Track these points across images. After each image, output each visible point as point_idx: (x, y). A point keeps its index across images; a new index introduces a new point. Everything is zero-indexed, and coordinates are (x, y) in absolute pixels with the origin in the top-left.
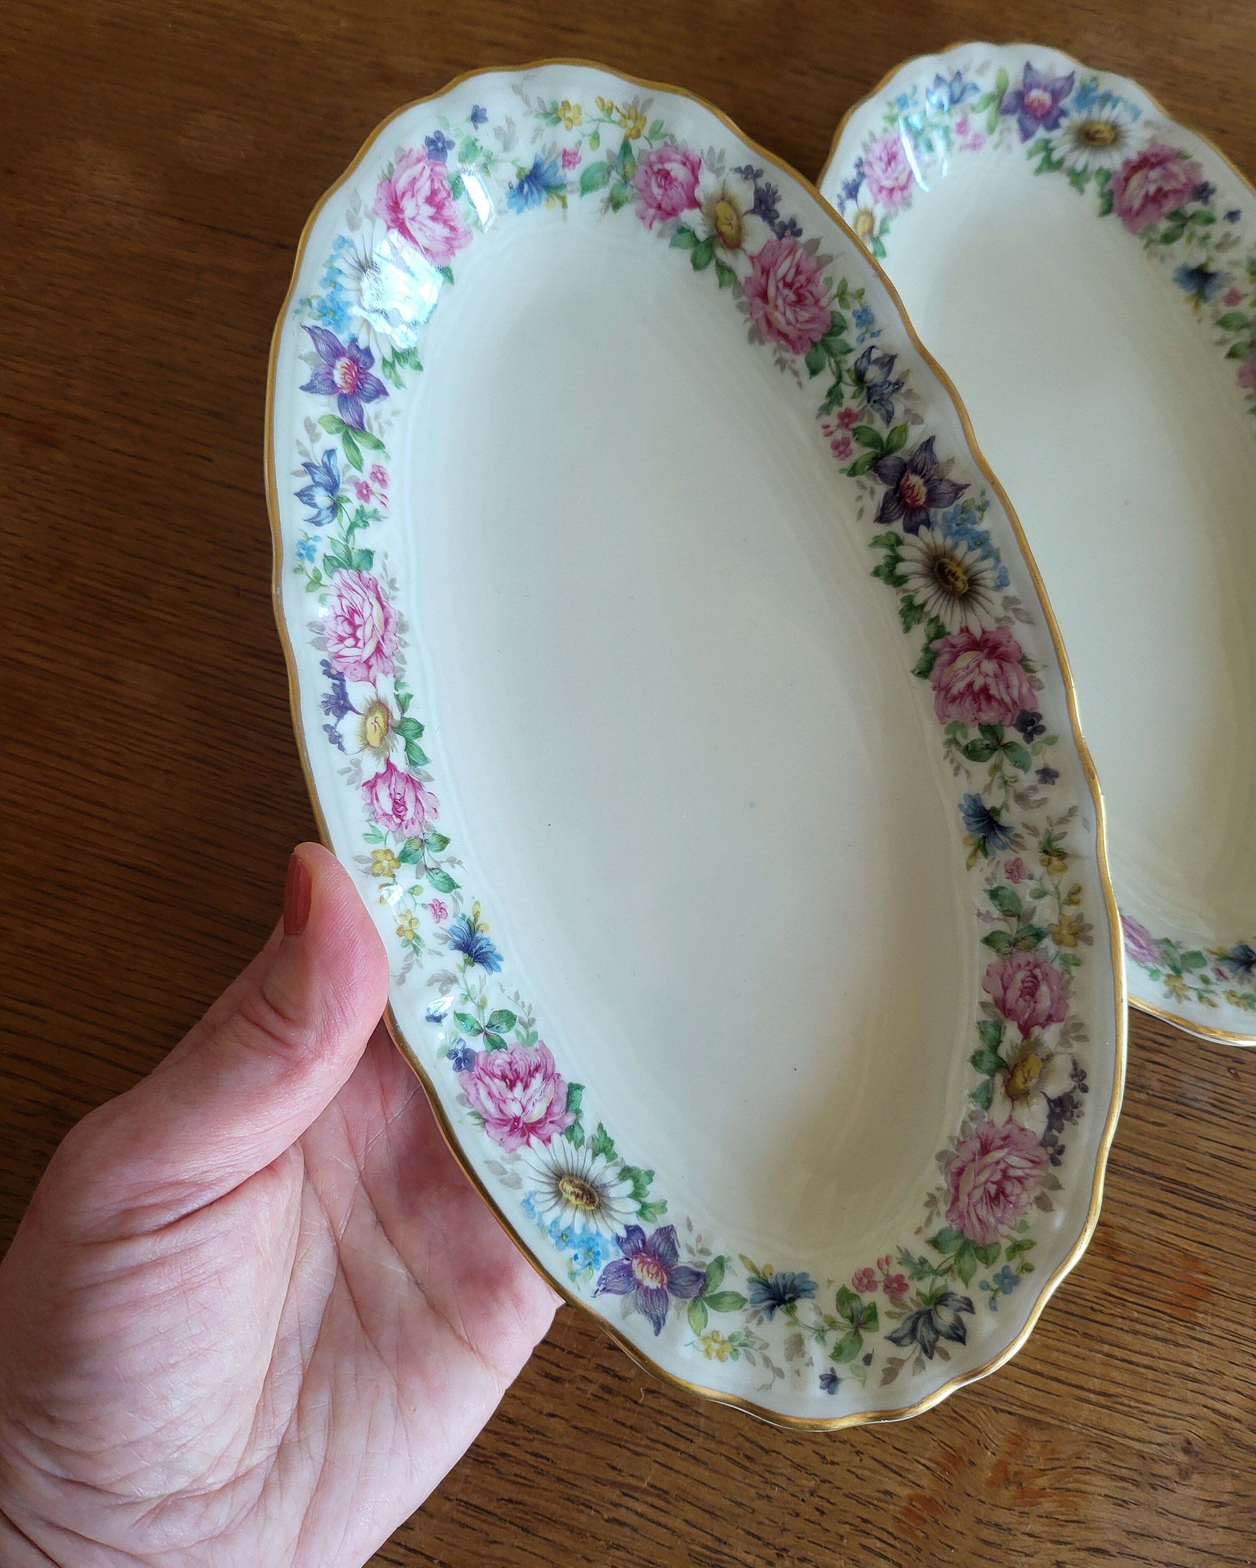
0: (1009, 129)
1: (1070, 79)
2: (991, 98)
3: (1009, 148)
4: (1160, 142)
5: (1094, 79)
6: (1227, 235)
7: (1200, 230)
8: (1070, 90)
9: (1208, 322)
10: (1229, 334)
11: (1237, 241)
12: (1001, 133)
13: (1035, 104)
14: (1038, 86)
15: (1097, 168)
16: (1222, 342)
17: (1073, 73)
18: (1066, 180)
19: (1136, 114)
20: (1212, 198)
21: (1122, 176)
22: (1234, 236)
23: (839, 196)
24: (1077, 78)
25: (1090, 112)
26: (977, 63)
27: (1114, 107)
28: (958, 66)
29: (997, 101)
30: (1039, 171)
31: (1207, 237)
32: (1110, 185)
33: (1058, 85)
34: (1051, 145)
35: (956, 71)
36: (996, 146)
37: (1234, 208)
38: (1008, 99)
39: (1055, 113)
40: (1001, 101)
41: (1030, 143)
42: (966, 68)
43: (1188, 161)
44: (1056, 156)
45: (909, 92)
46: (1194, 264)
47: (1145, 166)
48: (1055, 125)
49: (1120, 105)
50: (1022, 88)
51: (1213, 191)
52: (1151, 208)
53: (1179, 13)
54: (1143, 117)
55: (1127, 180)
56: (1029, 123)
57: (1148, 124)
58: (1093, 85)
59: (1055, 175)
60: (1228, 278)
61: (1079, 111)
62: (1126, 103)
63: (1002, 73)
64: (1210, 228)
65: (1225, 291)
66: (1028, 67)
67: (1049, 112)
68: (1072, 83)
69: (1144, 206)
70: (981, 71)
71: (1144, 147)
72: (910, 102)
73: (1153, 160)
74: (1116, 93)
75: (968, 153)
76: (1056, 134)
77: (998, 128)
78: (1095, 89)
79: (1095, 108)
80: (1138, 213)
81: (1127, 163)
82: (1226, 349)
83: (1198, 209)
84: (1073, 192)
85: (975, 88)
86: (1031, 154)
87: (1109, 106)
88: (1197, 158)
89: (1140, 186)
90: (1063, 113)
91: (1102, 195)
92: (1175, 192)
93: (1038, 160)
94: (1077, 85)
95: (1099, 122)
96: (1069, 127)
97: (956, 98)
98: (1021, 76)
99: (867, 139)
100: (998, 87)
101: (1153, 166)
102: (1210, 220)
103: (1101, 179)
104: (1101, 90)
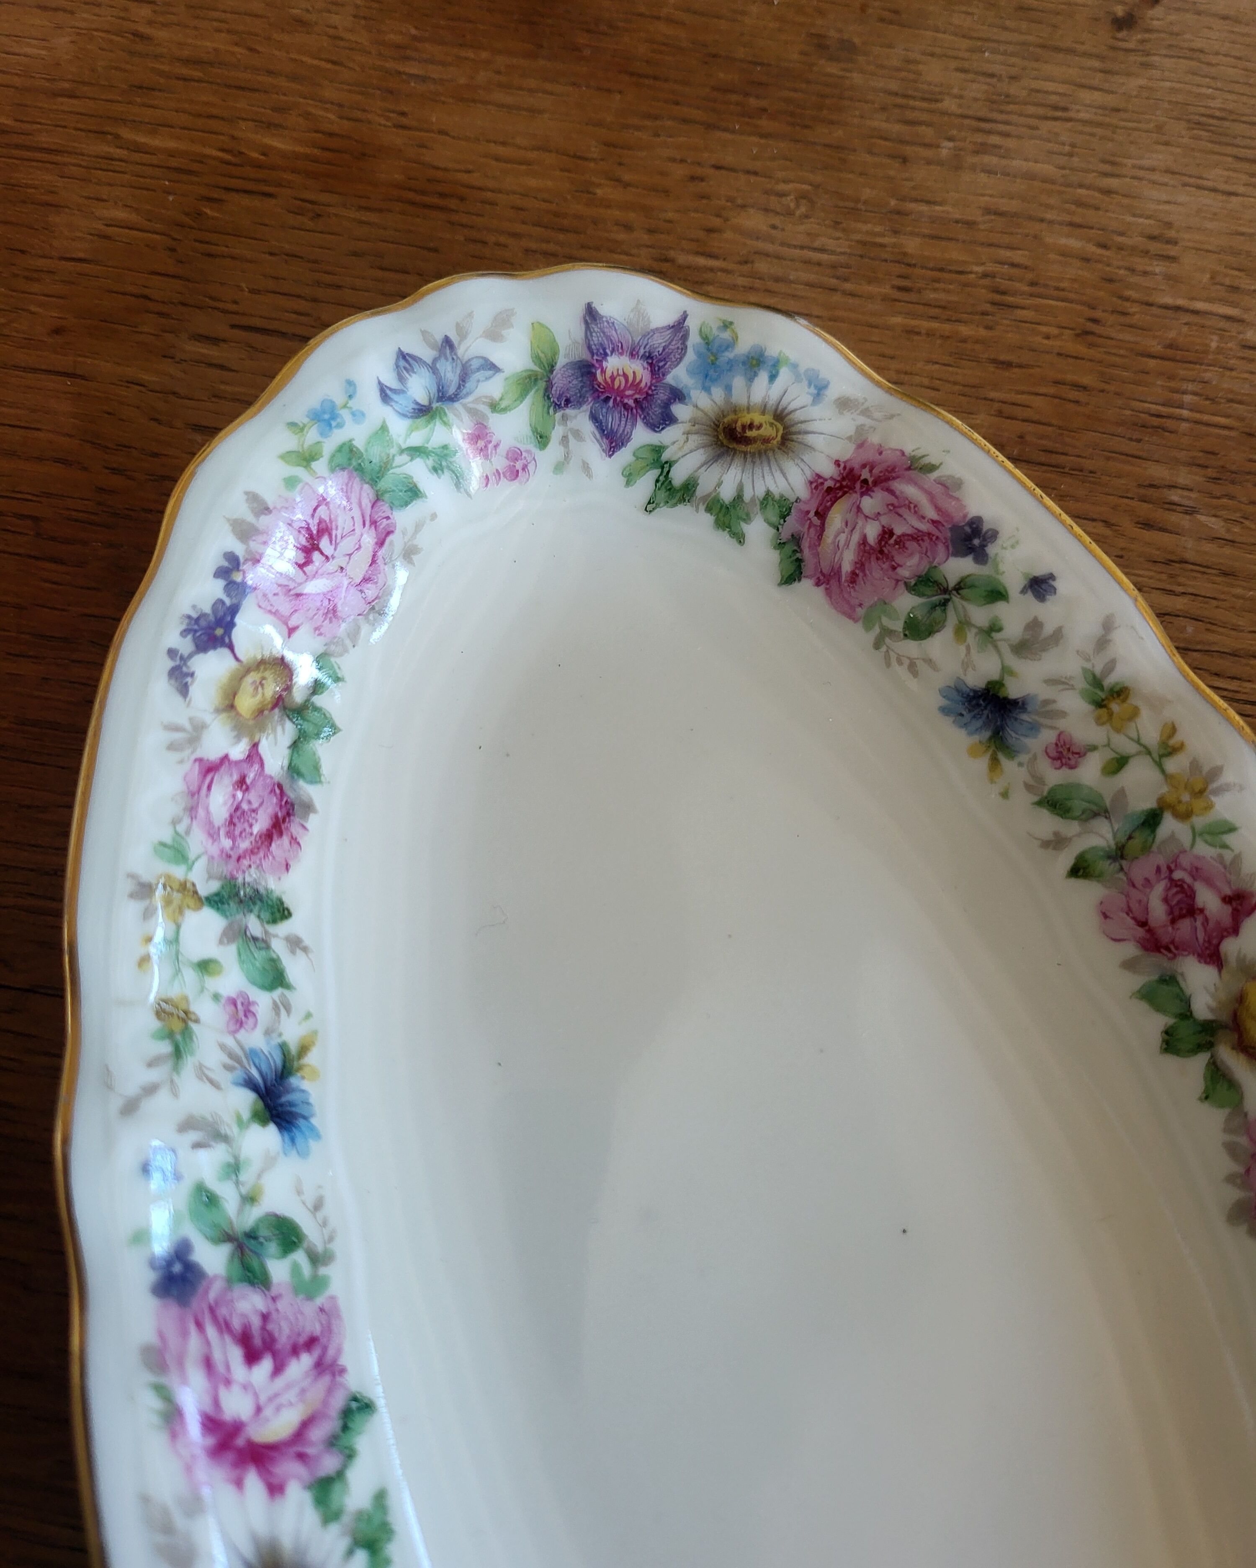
0: (578, 435)
1: (679, 327)
2: (527, 382)
3: (586, 468)
4: (875, 439)
5: (726, 325)
6: (1035, 625)
7: (980, 615)
8: (684, 348)
9: (1022, 799)
10: (1071, 828)
11: (1057, 636)
12: (564, 440)
13: (619, 382)
14: (619, 349)
15: (760, 492)
16: (1057, 843)
17: (685, 316)
18: (708, 519)
19: (819, 389)
20: (992, 550)
21: (813, 507)
22: (1049, 629)
23: (172, 653)
24: (693, 324)
25: (728, 388)
26: (483, 318)
27: (773, 377)
28: (442, 327)
29: (542, 384)
30: (651, 505)
31: (994, 628)
32: (792, 524)
33: (658, 342)
34: (665, 456)
35: (439, 338)
36: (559, 468)
37: (1039, 571)
38: (560, 379)
39: (662, 396)
40: (549, 385)
41: (625, 455)
42: (463, 334)
43: (935, 475)
44: (679, 476)
45: (339, 399)
46: (976, 680)
47: (852, 488)
48: (668, 419)
49: (784, 374)
50: (586, 356)
51: (994, 535)
52: (876, 570)
53: (905, 160)
54: (832, 394)
55: (822, 514)
56: (613, 420)
57: (844, 404)
58: (726, 335)
59: (684, 510)
60: (1049, 710)
61: (707, 389)
62: (795, 366)
63: (539, 330)
64: (1000, 609)
65: (1048, 737)
66: (591, 314)
67: (648, 397)
68: (685, 337)
69: (860, 565)
70: (494, 335)
71: (846, 452)
72: (345, 414)
73: (865, 474)
74: (773, 351)
75: (508, 488)
76: (670, 435)
77: (557, 433)
78: (730, 345)
79: (738, 382)
80: (853, 578)
81: (817, 482)
82: (1066, 860)
83: (966, 572)
84: (723, 539)
85: (493, 367)
86: (630, 477)
87: (763, 377)
88: (951, 468)
89: (849, 526)
90: (677, 395)
91: (780, 545)
92: (917, 537)
93: (646, 483)
94: (694, 339)
95: (748, 409)
96: (694, 422)
97: (451, 391)
98: (578, 331)
99: (243, 511)
100: (536, 359)
101: (867, 488)
102: (997, 594)
103: (773, 514)
104: (743, 347)
